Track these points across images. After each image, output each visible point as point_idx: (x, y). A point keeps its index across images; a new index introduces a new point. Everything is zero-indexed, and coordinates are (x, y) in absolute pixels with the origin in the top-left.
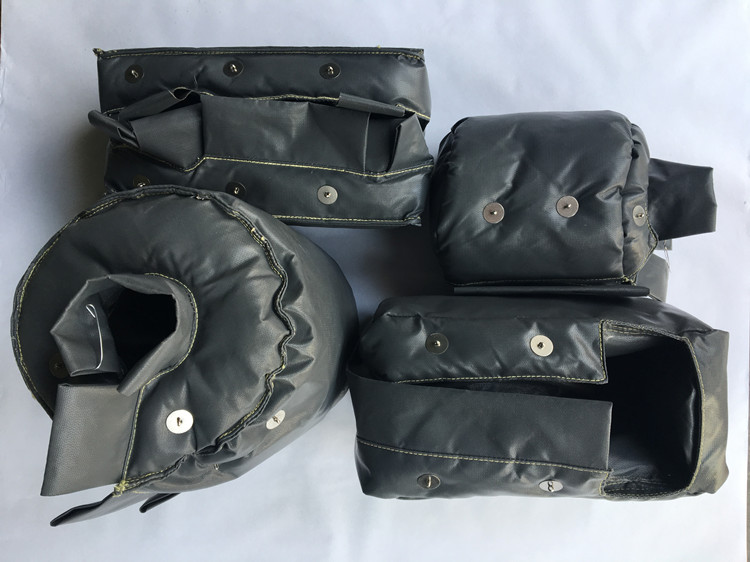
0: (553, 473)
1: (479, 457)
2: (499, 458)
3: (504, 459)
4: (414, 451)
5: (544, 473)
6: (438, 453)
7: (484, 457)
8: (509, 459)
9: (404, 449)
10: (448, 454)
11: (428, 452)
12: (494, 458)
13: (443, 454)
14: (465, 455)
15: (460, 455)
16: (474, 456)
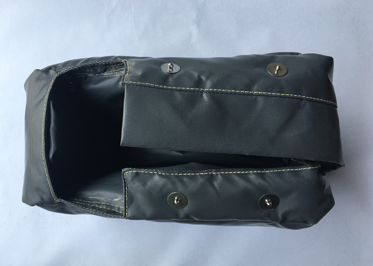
0: (170, 80)
1: (235, 94)
2: (218, 93)
3: (214, 92)
4: (293, 98)
5: (179, 80)
6: (272, 96)
7: (231, 93)
8: (209, 92)
9: (302, 99)
10: (263, 95)
11: (281, 97)
12: (222, 93)
13: (268, 96)
14: (248, 95)
15: (252, 95)
16: (240, 94)
